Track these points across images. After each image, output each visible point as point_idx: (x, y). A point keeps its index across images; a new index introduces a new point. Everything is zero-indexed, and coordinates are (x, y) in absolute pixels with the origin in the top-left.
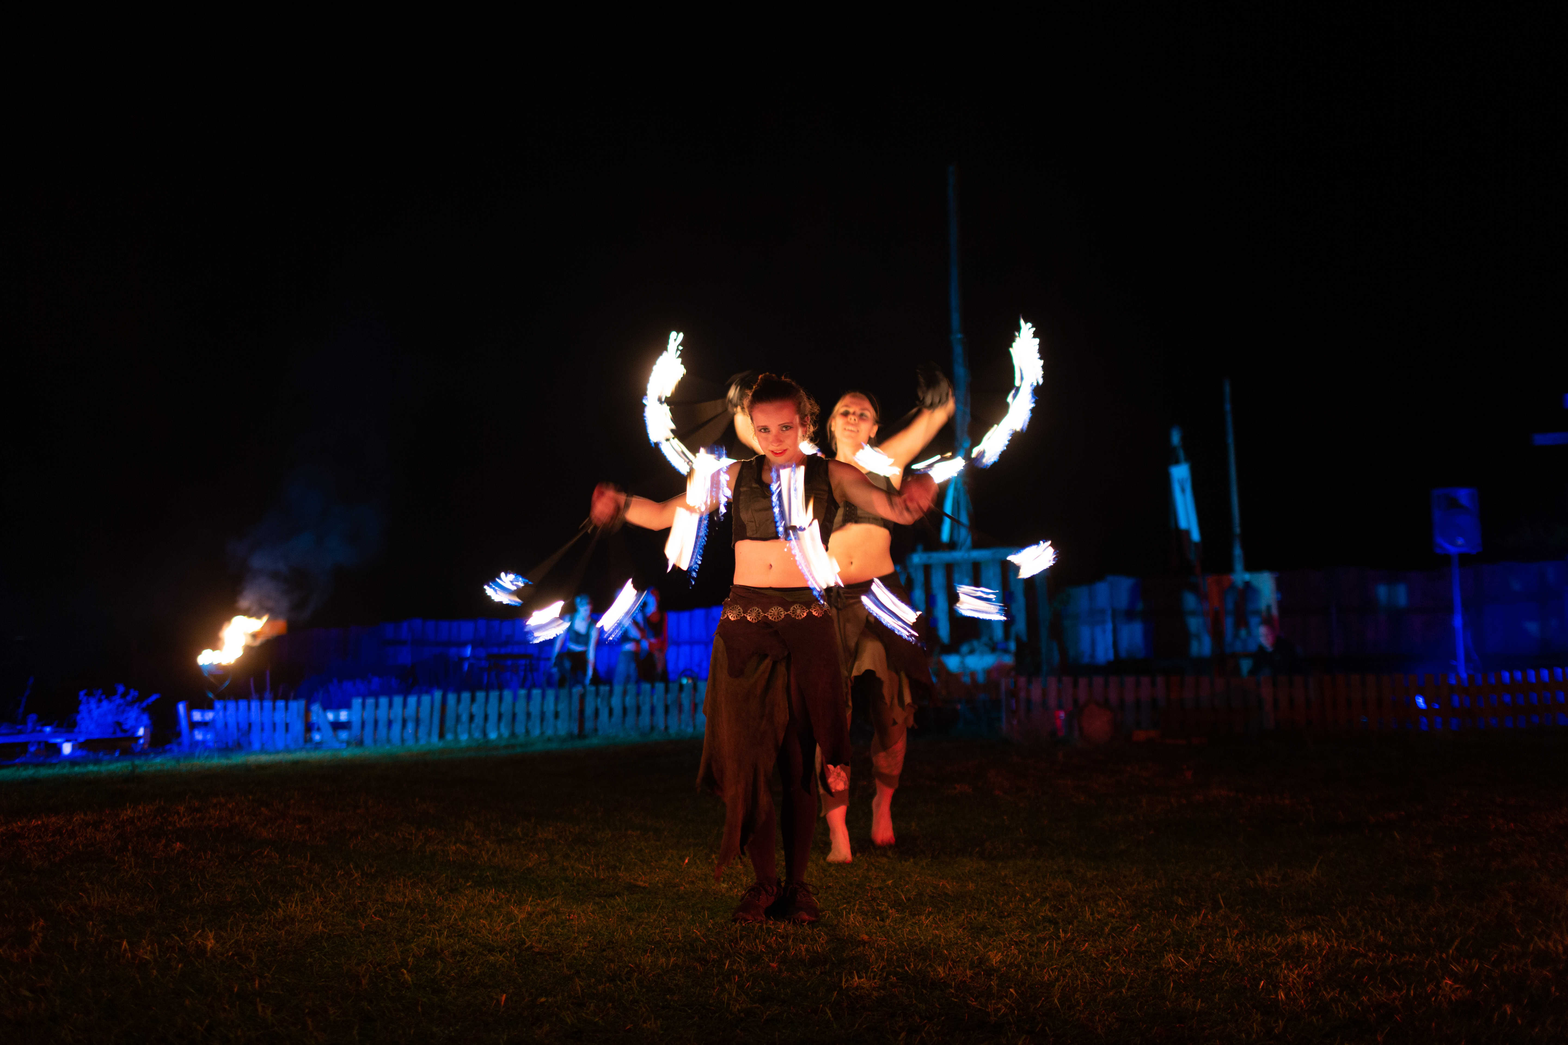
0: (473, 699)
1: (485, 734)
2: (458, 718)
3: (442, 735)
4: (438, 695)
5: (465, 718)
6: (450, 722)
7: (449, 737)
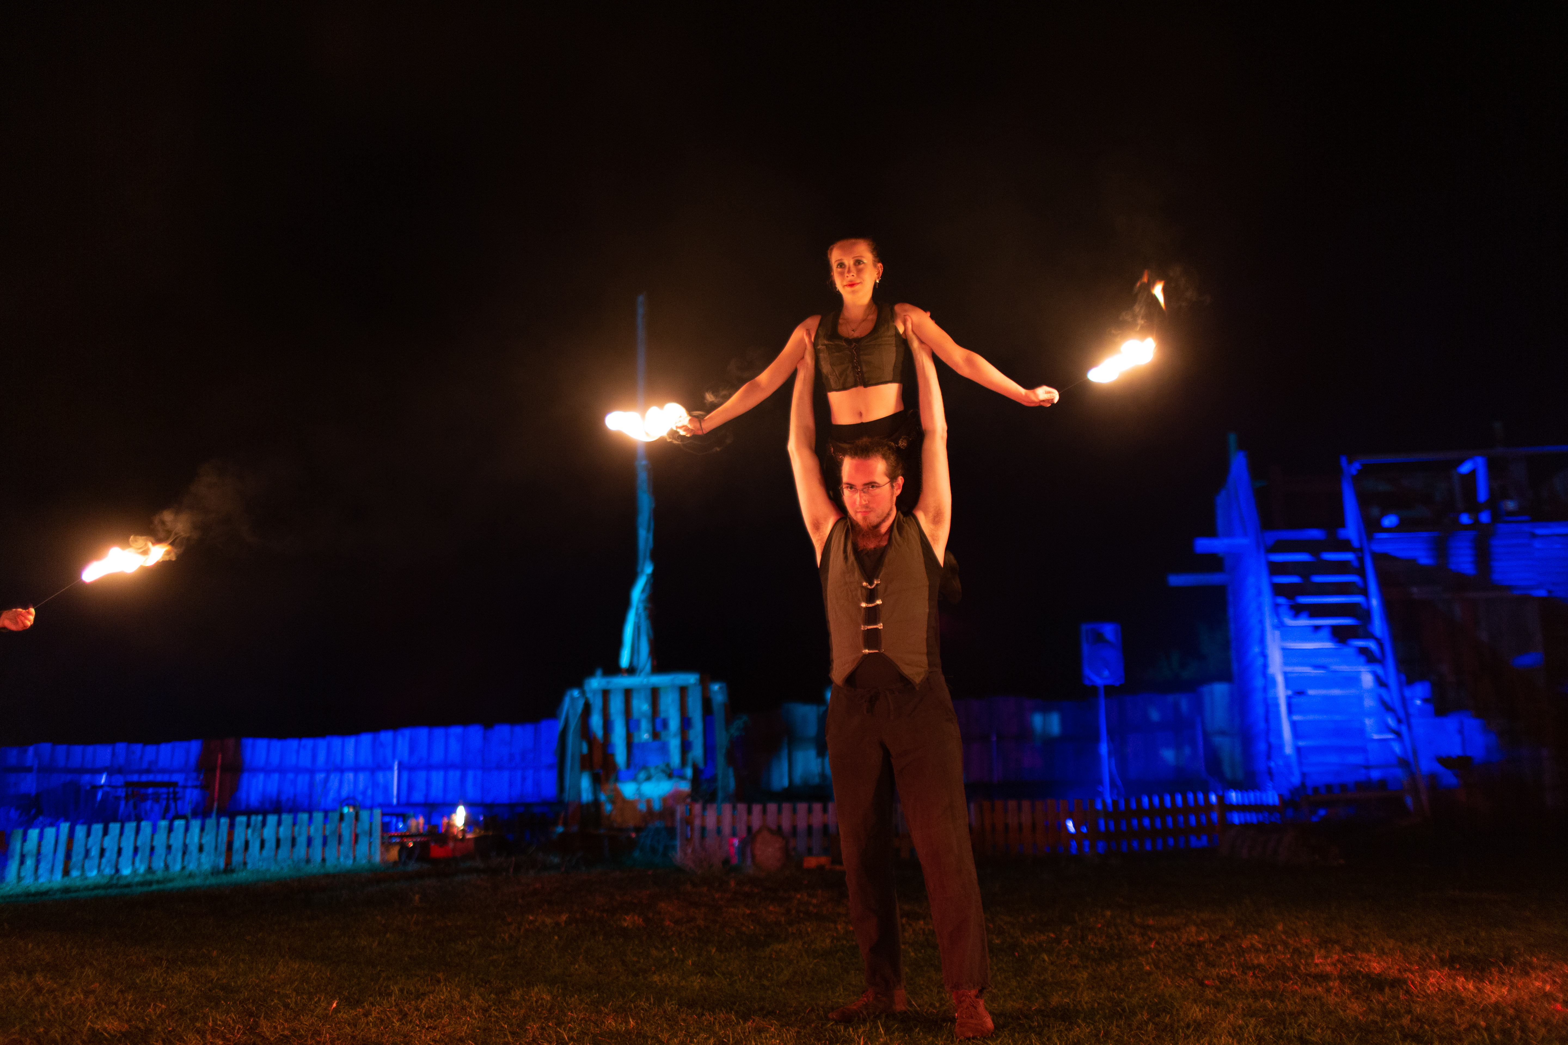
0: (105, 832)
1: (117, 871)
2: (87, 852)
3: (66, 872)
4: (65, 827)
5: (95, 852)
6: (77, 857)
7: (75, 873)
